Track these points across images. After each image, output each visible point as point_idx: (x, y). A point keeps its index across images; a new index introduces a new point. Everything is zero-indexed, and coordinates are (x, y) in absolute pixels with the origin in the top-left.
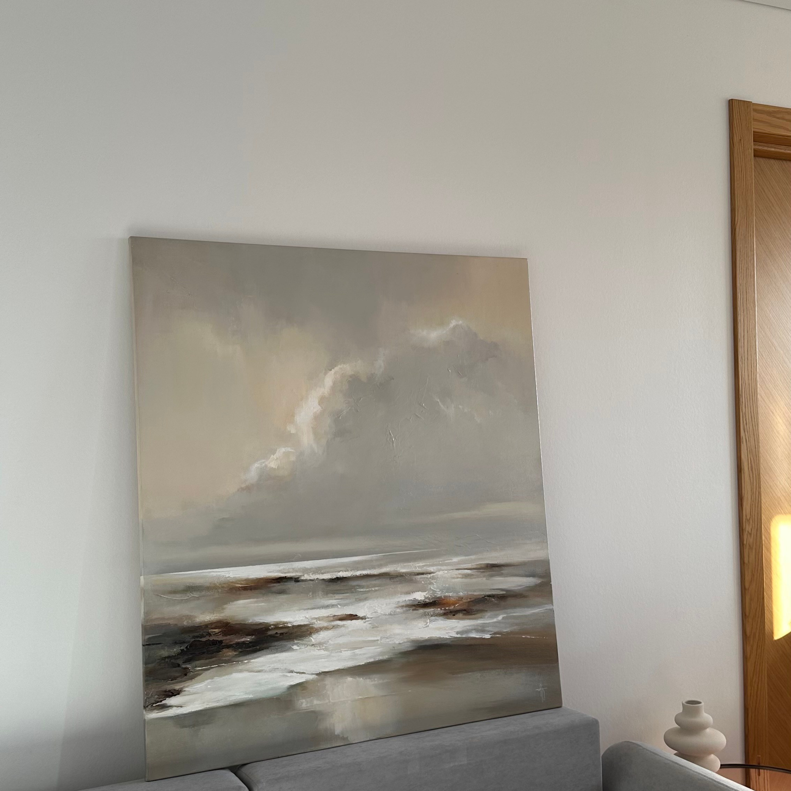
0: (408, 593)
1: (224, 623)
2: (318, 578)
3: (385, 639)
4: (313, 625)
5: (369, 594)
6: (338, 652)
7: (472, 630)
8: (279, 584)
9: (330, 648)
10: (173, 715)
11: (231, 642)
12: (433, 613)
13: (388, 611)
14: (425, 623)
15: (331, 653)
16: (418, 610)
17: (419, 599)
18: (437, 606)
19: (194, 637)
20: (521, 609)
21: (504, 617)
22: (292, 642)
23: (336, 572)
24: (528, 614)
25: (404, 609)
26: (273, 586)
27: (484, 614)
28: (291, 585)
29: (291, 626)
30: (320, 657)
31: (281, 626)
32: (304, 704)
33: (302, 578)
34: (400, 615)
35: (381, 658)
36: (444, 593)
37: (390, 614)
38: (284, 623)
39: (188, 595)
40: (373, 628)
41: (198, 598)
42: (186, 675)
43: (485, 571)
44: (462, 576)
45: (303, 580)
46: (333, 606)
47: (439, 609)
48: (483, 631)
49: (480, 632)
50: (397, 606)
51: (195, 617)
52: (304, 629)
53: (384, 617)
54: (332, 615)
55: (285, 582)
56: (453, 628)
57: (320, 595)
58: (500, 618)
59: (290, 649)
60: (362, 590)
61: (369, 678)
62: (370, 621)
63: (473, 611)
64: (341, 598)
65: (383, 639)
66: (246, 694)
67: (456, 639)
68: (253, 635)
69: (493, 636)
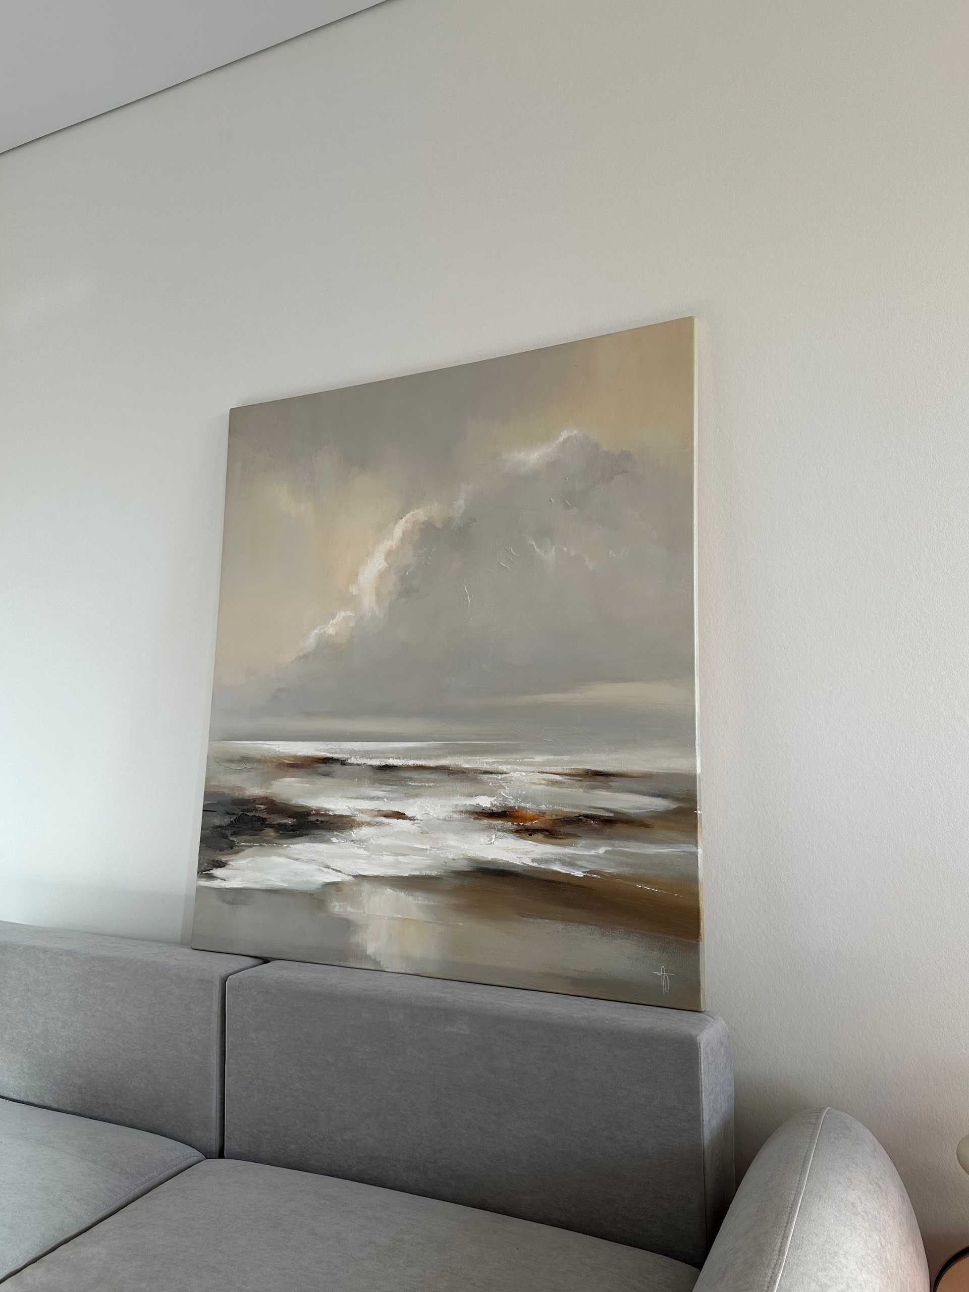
0: (470, 796)
1: (270, 800)
4: (355, 818)
5: (422, 790)
6: (379, 855)
7: (556, 860)
8: (325, 765)
9: (371, 848)
10: (217, 887)
11: (274, 821)
12: (501, 827)
13: (443, 815)
14: (489, 839)
16: (481, 819)
17: (484, 806)
18: (507, 819)
19: (244, 810)
20: (638, 844)
21: (609, 850)
22: (331, 833)
23: (386, 758)
25: (464, 816)
26: (319, 767)
27: (576, 841)
28: (337, 767)
30: (358, 857)
32: (337, 908)
33: (349, 761)
34: (457, 823)
35: (428, 873)
37: (445, 820)
38: (326, 810)
39: (242, 765)
41: (250, 770)
42: (232, 849)
43: (582, 779)
44: (547, 782)
45: (349, 763)
46: (379, 798)
47: (510, 823)
48: (572, 865)
49: (567, 866)
50: (454, 810)
51: (246, 790)
52: (345, 820)
53: (437, 822)
54: (376, 809)
57: (366, 783)
58: (601, 851)
59: (328, 841)
60: (413, 784)
61: (412, 895)
62: (420, 823)
63: (560, 833)
64: (388, 790)
66: (281, 881)
67: (530, 869)
68: (294, 818)
69: (589, 875)
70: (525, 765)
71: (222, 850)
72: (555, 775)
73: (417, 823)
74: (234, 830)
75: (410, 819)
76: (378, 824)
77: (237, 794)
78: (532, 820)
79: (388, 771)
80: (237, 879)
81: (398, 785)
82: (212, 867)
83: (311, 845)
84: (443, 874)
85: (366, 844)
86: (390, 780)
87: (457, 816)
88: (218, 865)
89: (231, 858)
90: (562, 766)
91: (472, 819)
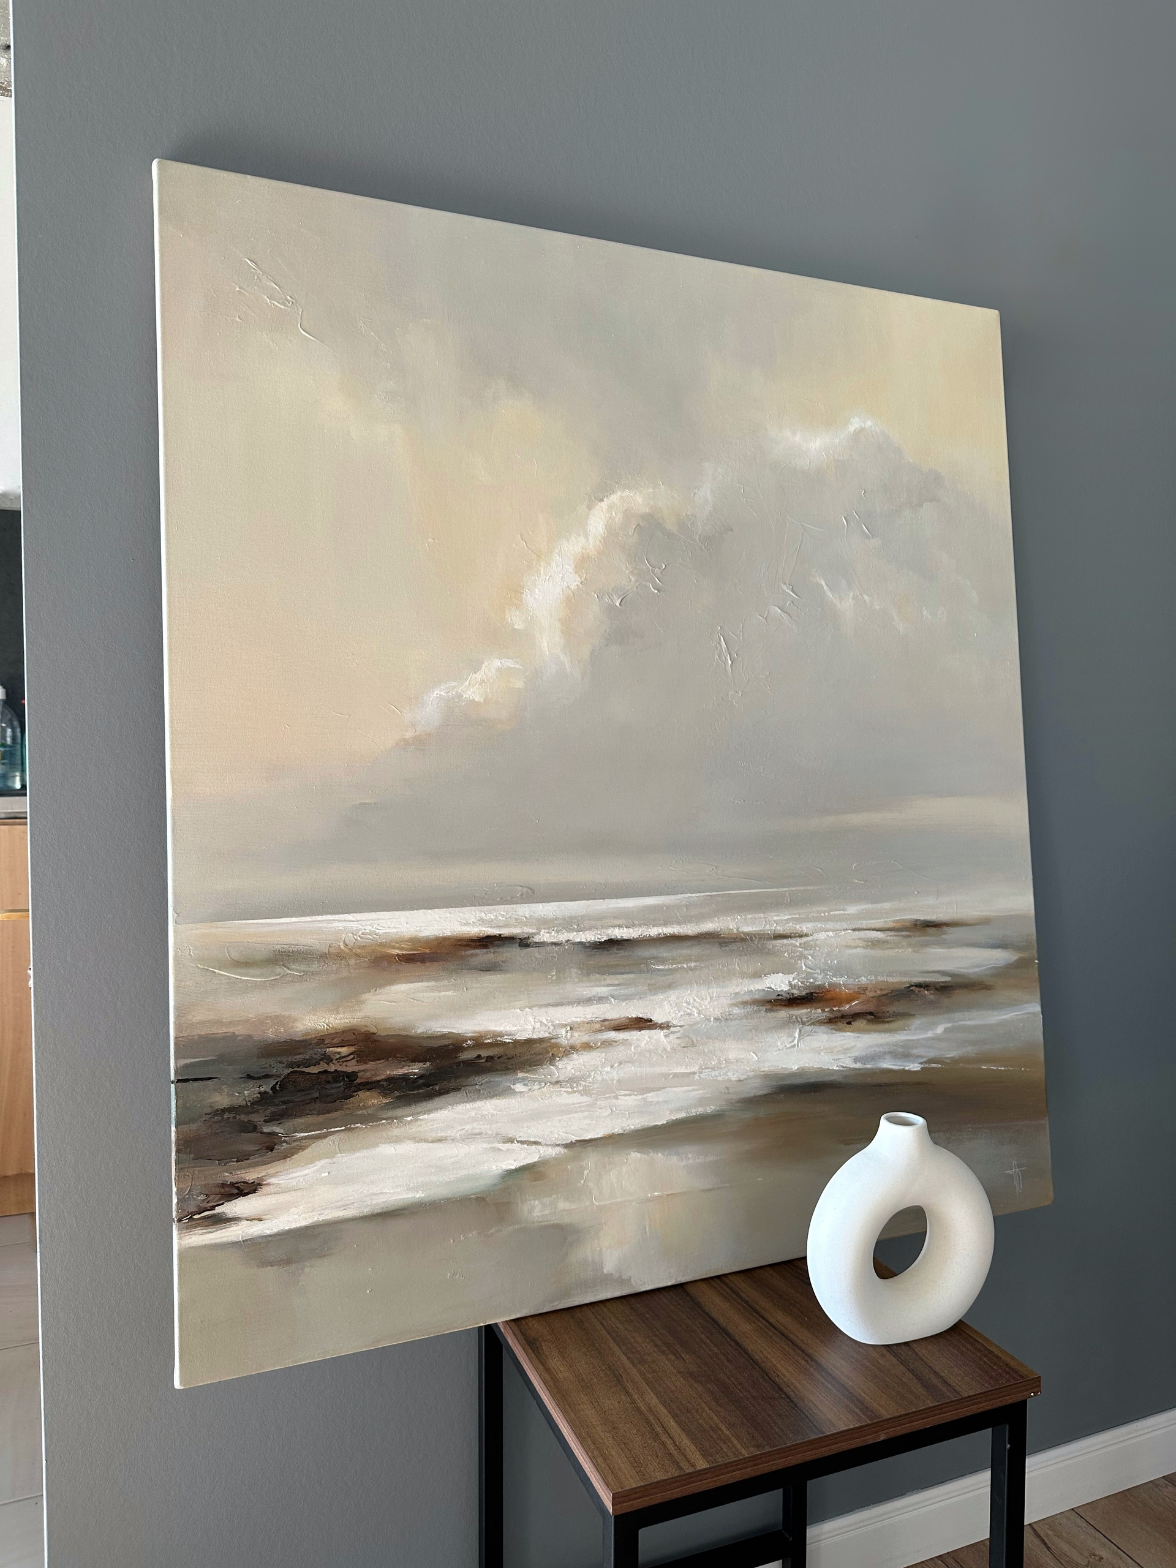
0: (757, 975)
1: (360, 1034)
2: (568, 940)
3: (710, 1070)
8: (485, 950)
9: (593, 1089)
12: (807, 1018)
15: (596, 1100)
17: (779, 990)
18: (815, 1004)
19: (291, 1065)
21: (948, 1028)
22: (511, 1077)
24: (993, 1022)
25: (749, 1009)
26: (472, 955)
29: (510, 1041)
31: (489, 1041)
33: (537, 939)
34: (737, 1022)
35: (700, 1110)
36: (828, 977)
38: (495, 1035)
40: (684, 1047)
41: (301, 979)
43: (911, 934)
44: (866, 943)
46: (601, 999)
47: (819, 1011)
48: (906, 1056)
49: (899, 1058)
50: (733, 1001)
51: (295, 1020)
52: (538, 1048)
54: (598, 1019)
55: (501, 946)
56: (847, 1049)
58: (940, 1030)
59: (508, 1092)
62: (679, 1031)
64: (616, 983)
65: (704, 1071)
68: (424, 1061)
69: (927, 1066)
70: (833, 921)
71: (243, 1157)
72: (875, 932)
73: (674, 1032)
74: (273, 1109)
75: (662, 1027)
76: (607, 1044)
77: (271, 1034)
78: (849, 1001)
79: (615, 950)
80: (293, 1209)
81: (634, 973)
82: (220, 1200)
83: (468, 1106)
84: (724, 1108)
85: (583, 1083)
86: (619, 965)
87: (740, 1011)
88: (236, 1191)
89: (271, 1171)
90: (883, 918)
91: (763, 1013)
